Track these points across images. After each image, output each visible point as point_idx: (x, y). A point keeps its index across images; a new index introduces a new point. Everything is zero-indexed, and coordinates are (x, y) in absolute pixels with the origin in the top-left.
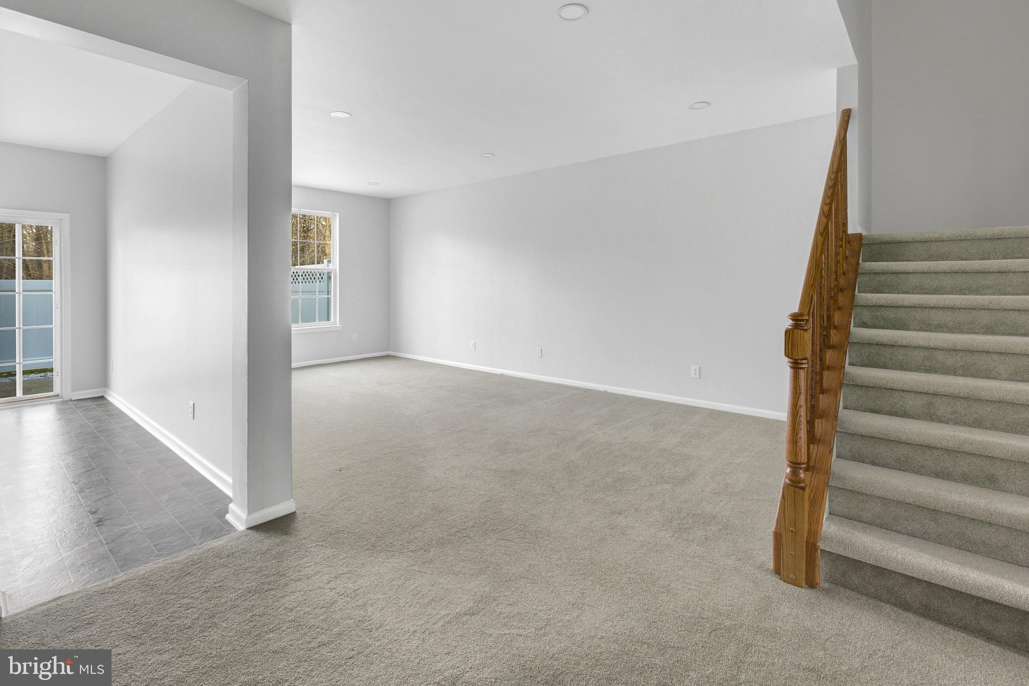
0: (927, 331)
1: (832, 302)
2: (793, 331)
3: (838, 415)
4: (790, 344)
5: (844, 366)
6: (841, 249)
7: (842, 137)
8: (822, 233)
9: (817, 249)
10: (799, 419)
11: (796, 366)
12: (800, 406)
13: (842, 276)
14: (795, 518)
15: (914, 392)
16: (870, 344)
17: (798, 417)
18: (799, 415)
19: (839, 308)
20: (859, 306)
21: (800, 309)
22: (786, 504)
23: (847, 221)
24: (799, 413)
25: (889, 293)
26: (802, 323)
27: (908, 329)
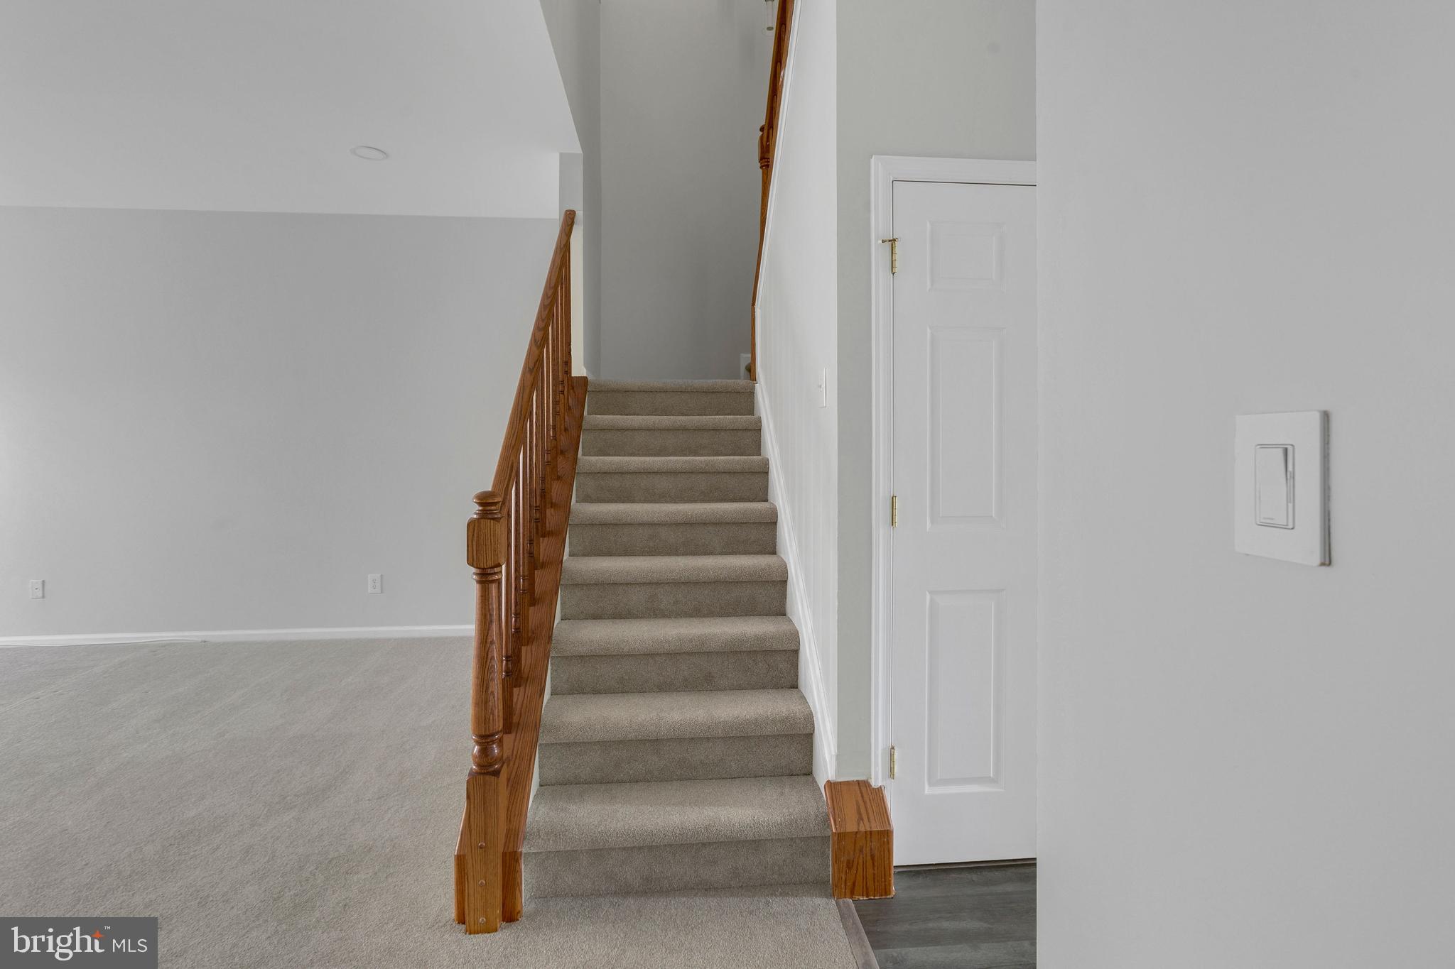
0: (651, 502)
1: (549, 470)
2: (478, 522)
3: (552, 634)
4: (474, 543)
5: (562, 561)
6: (561, 396)
7: (563, 243)
8: (533, 368)
9: (523, 394)
10: (490, 662)
11: (486, 578)
12: (492, 642)
13: (564, 433)
14: (485, 823)
15: (638, 584)
16: (592, 524)
17: (489, 660)
18: (490, 656)
19: (559, 478)
20: (583, 473)
21: (494, 486)
22: (472, 806)
23: (571, 359)
24: (489, 653)
25: (615, 455)
26: (493, 508)
27: (633, 502)
